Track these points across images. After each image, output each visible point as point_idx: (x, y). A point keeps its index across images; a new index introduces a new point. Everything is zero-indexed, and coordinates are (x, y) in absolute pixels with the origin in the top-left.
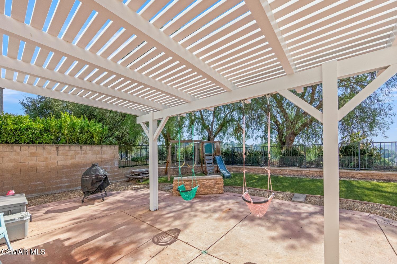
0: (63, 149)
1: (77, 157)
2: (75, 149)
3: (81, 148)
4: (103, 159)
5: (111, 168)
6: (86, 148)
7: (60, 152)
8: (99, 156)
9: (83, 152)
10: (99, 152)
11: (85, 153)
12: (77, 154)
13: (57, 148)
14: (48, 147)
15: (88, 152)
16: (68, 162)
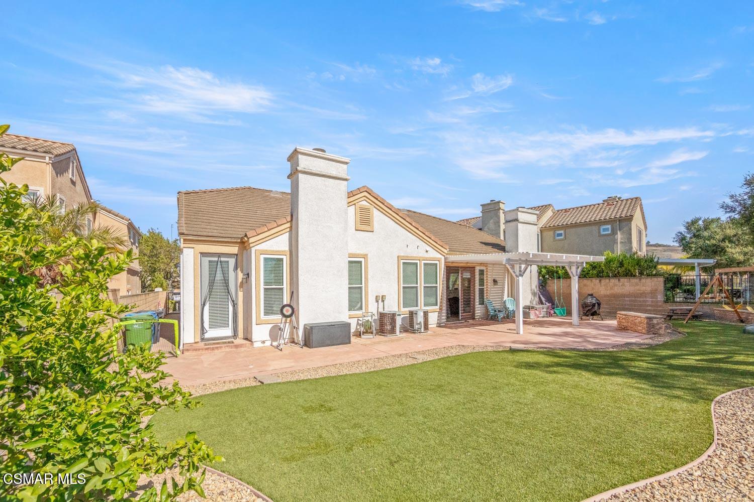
0: (605, 281)
1: (616, 288)
2: (614, 281)
3: (619, 280)
4: (642, 292)
5: (652, 302)
6: (624, 280)
7: (603, 284)
8: (638, 287)
9: (621, 284)
10: (637, 284)
11: (623, 285)
12: (615, 285)
13: (600, 281)
14: (594, 280)
15: (626, 283)
16: (608, 292)
